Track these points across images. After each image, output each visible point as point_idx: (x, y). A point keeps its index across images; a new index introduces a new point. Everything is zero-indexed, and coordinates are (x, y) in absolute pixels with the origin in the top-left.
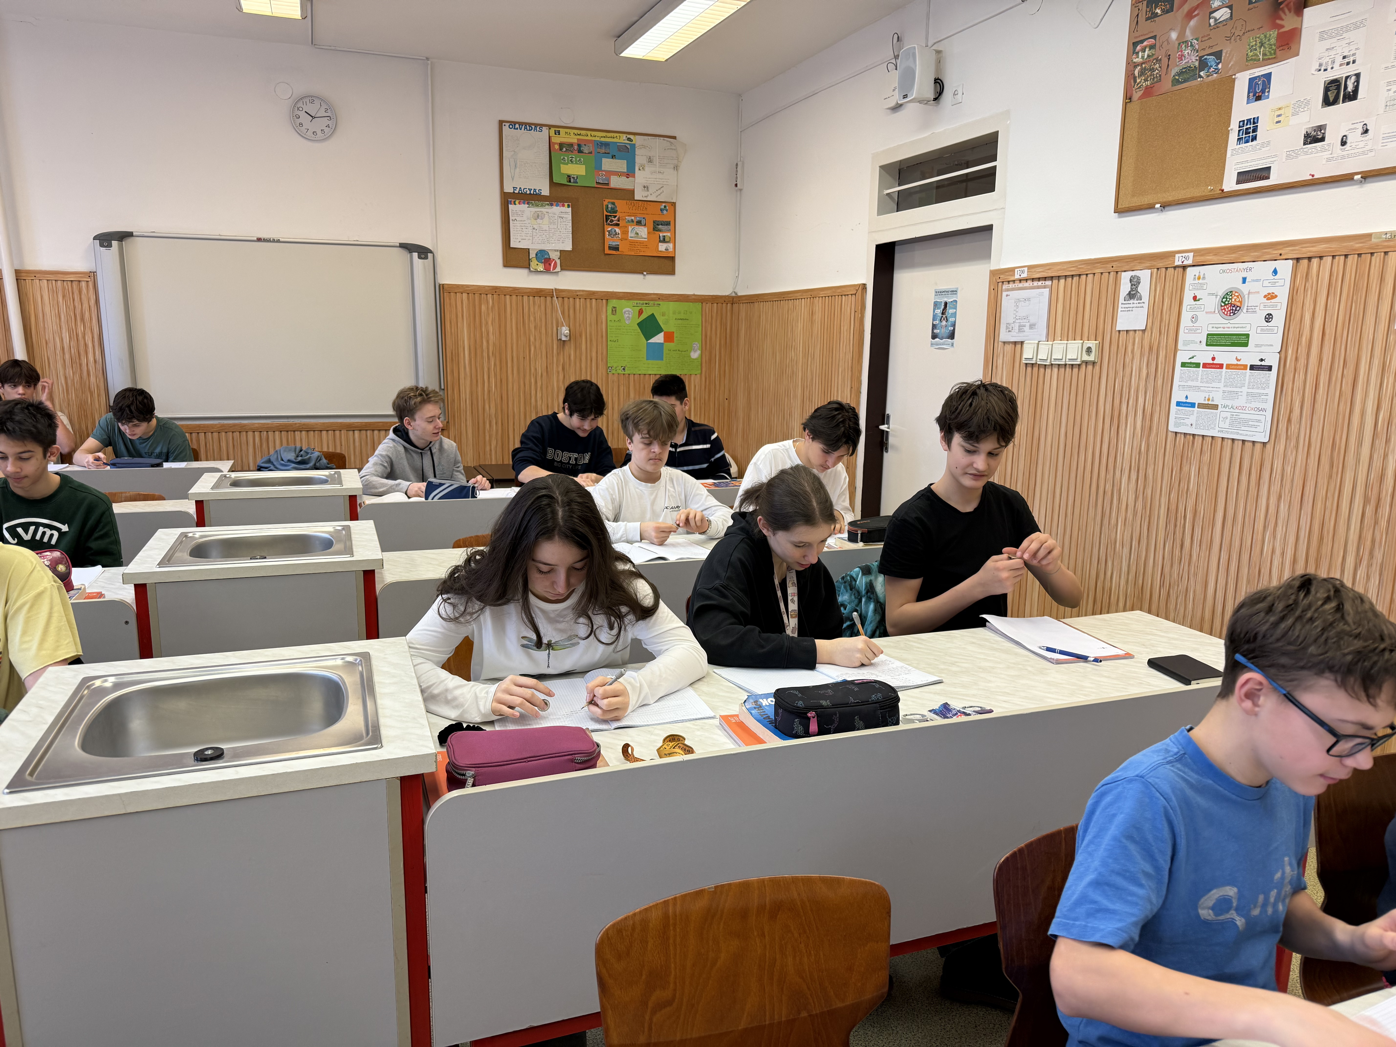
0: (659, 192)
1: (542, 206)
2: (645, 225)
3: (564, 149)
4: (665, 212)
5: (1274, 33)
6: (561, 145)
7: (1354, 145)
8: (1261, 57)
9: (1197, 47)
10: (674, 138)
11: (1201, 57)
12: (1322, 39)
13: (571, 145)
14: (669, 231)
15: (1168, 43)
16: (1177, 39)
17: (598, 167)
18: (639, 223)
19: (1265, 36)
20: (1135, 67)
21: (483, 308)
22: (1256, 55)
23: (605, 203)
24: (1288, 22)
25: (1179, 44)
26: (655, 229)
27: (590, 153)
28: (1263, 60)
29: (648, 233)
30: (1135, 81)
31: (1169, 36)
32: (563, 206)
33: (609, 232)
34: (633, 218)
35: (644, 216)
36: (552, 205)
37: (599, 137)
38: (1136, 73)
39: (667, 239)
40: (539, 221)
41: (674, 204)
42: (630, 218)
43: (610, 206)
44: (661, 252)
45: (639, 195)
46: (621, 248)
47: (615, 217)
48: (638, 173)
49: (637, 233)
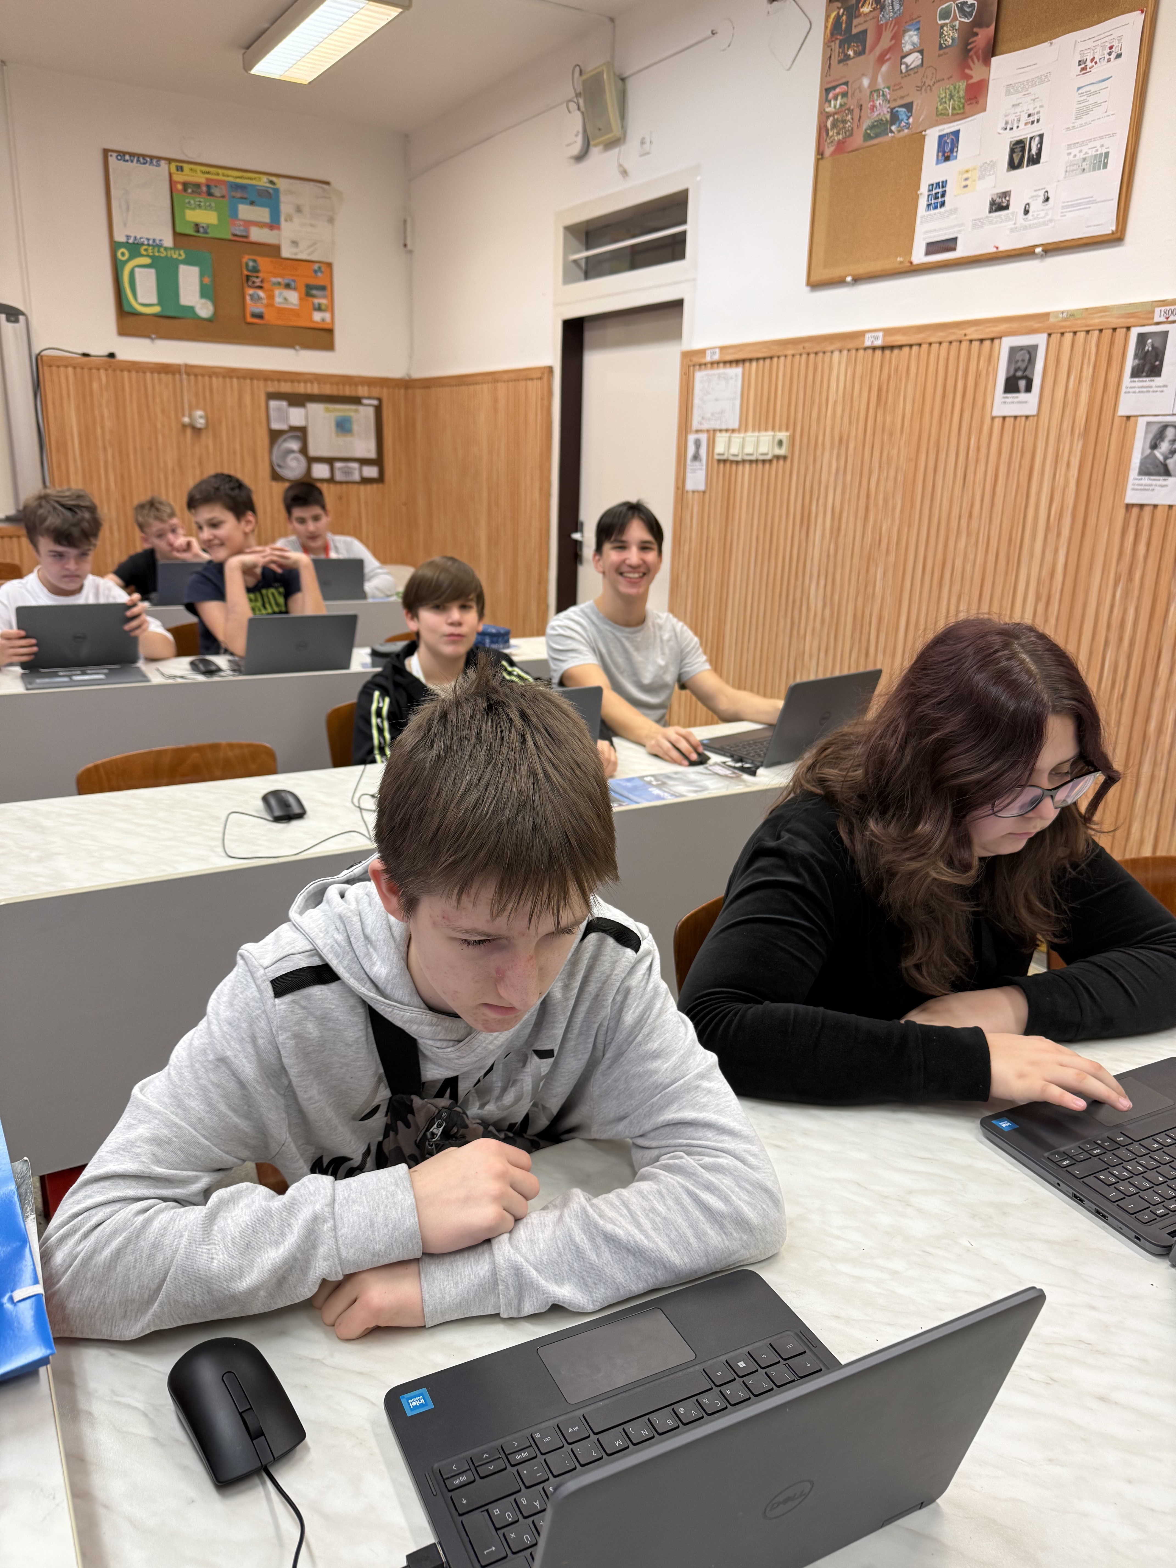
0: (312, 249)
2: (295, 289)
3: (190, 191)
4: (319, 274)
5: (962, 85)
6: (185, 185)
7: (1035, 214)
8: (950, 111)
9: (888, 97)
10: (327, 183)
11: (892, 109)
12: (1008, 93)
13: (198, 186)
14: (325, 297)
15: (860, 91)
16: (870, 86)
17: (234, 214)
18: (288, 286)
19: (955, 88)
20: (828, 117)
22: (945, 109)
23: (246, 260)
24: (976, 72)
25: (871, 92)
26: (308, 294)
27: (223, 197)
28: (953, 114)
29: (301, 299)
30: (827, 134)
31: (861, 83)
33: (251, 296)
34: (280, 280)
35: (295, 278)
37: (232, 177)
38: (829, 124)
39: (323, 307)
41: (329, 265)
42: (275, 280)
43: (251, 264)
44: (317, 322)
45: (286, 253)
46: (266, 316)
47: (257, 277)
48: (283, 224)
49: (285, 299)
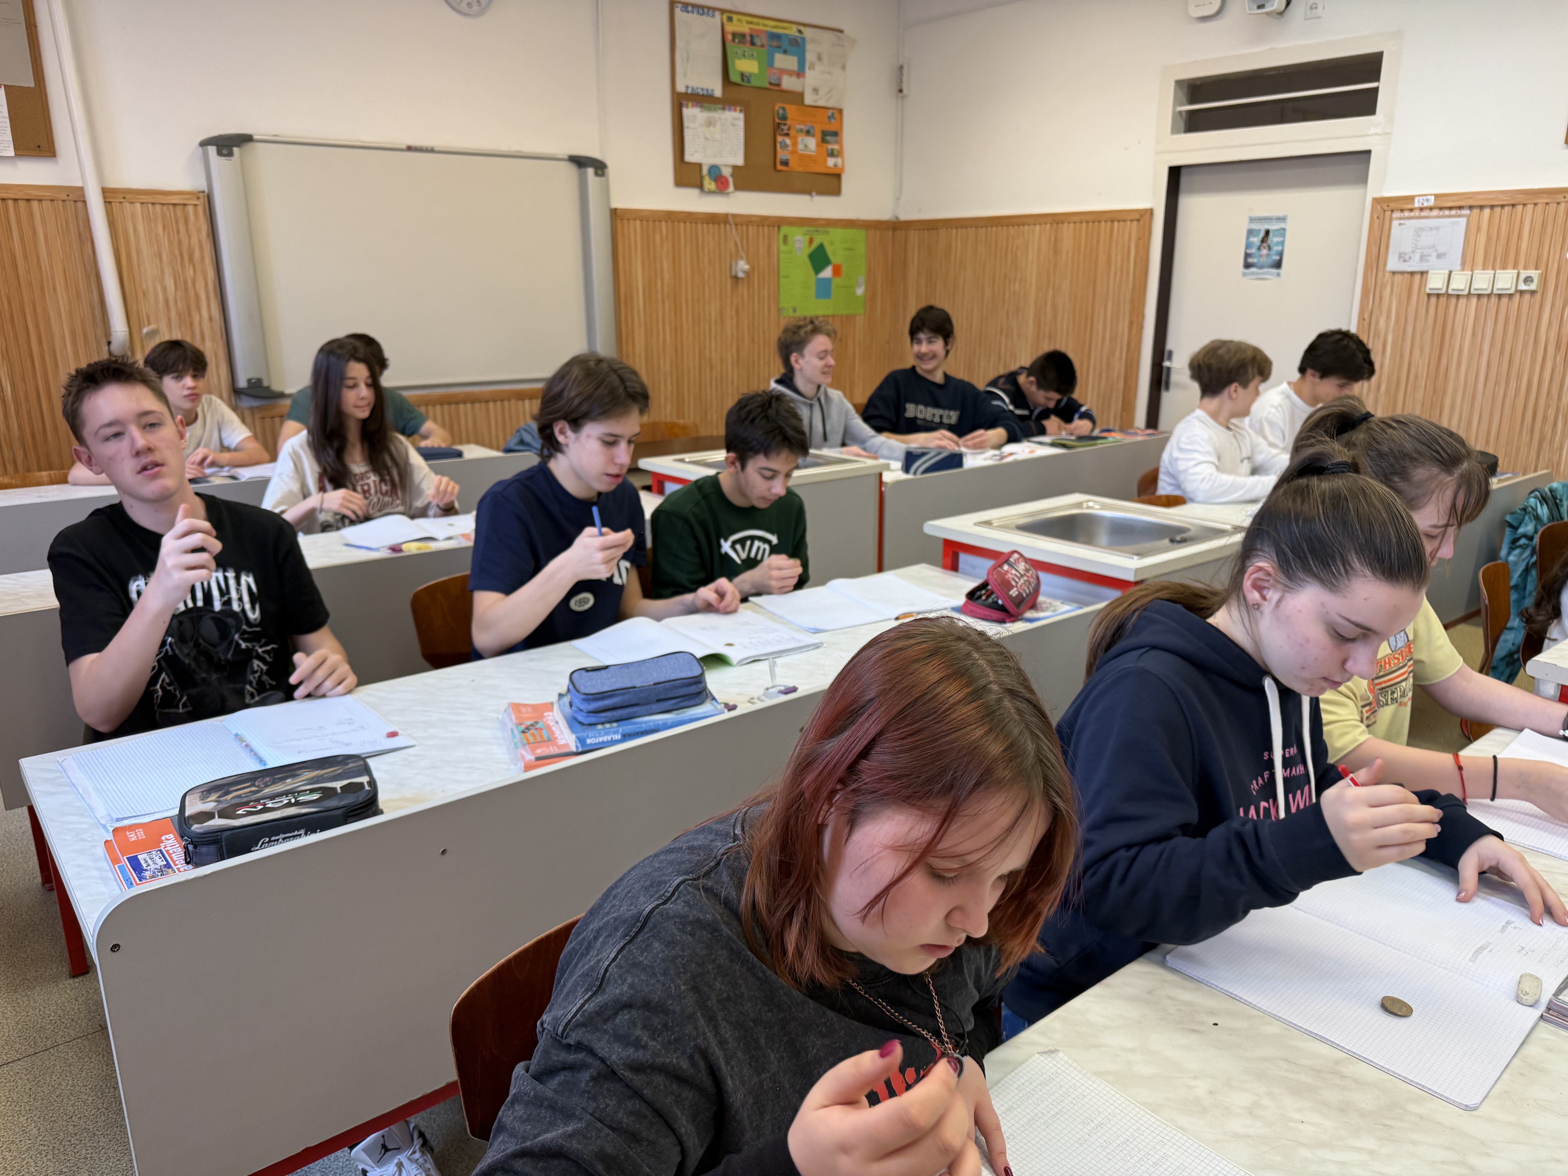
0: (829, 96)
1: (715, 110)
2: (813, 136)
3: (737, 40)
4: (832, 120)
6: (734, 35)
10: (841, 31)
13: (743, 36)
14: (837, 142)
17: (771, 62)
18: (808, 133)
21: (658, 238)
23: (777, 108)
26: (824, 141)
27: (763, 46)
29: (818, 145)
32: (735, 110)
33: (781, 143)
34: (802, 127)
35: (813, 124)
36: (724, 109)
37: (770, 27)
39: (835, 152)
40: (711, 129)
41: (840, 111)
42: (799, 127)
43: (781, 112)
44: (830, 168)
45: (809, 100)
46: (791, 163)
47: (785, 124)
48: (808, 72)
49: (806, 146)
